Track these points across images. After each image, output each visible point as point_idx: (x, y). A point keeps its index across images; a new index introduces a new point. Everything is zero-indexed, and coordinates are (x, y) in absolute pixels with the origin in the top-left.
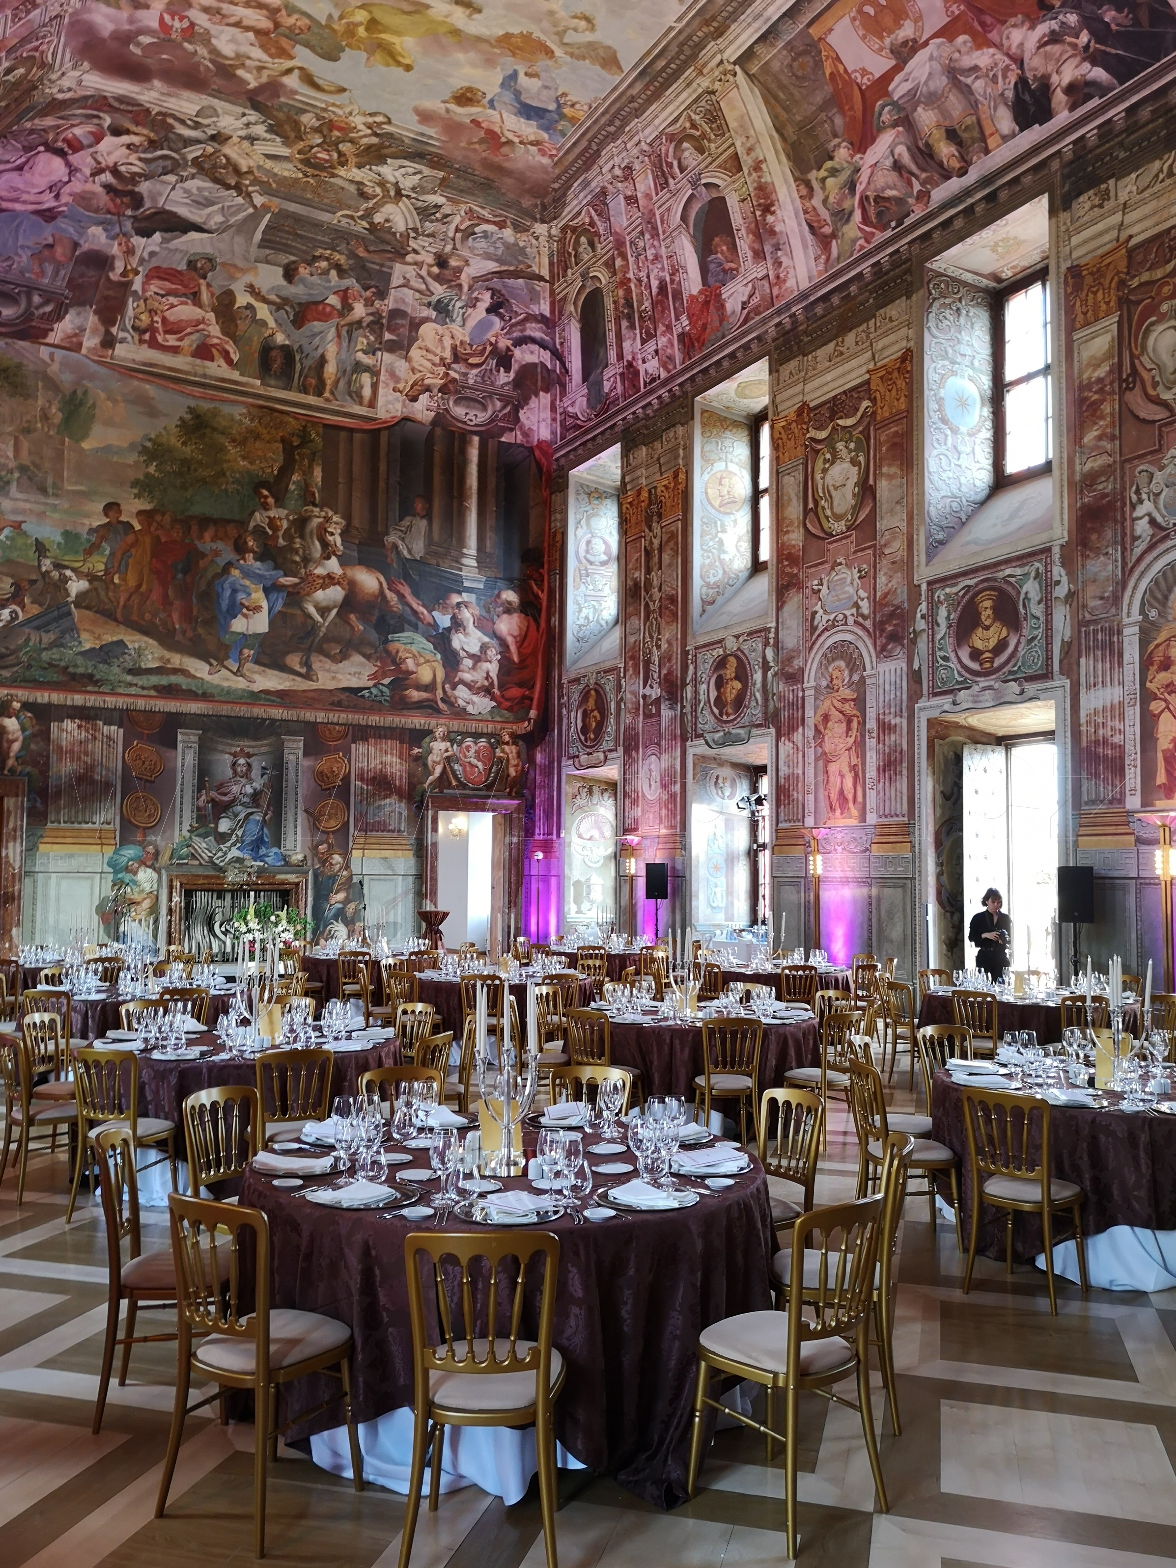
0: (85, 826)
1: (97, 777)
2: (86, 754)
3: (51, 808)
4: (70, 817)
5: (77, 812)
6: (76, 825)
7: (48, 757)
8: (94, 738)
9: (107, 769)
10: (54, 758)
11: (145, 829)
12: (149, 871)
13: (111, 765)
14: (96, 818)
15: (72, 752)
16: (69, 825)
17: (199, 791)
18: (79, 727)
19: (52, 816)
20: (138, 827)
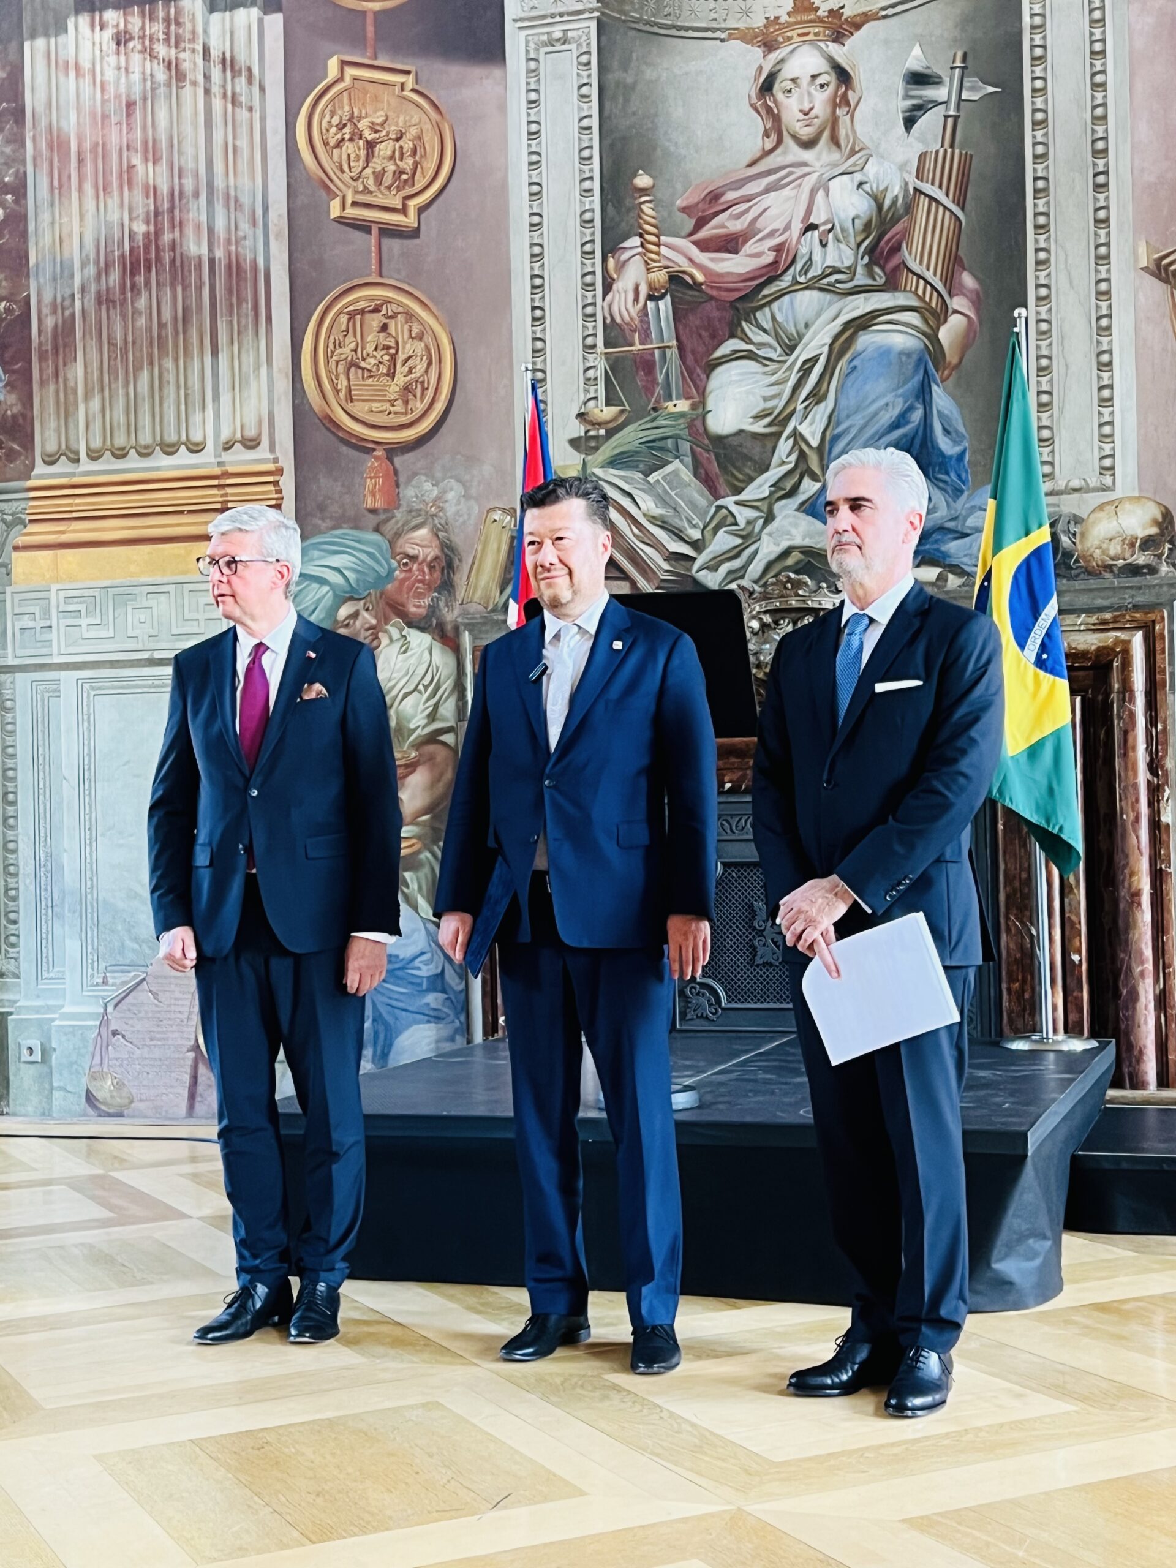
0: (164, 465)
1: (195, 247)
2: (151, 153)
3: (44, 400)
4: (109, 431)
5: (133, 408)
6: (133, 462)
7: (19, 189)
8: (177, 73)
9: (233, 202)
10: (38, 188)
11: (393, 451)
12: (420, 640)
13: (246, 186)
14: (203, 427)
15: (101, 150)
16: (107, 463)
17: (611, 247)
18: (121, 40)
19: (46, 438)
20: (363, 447)
